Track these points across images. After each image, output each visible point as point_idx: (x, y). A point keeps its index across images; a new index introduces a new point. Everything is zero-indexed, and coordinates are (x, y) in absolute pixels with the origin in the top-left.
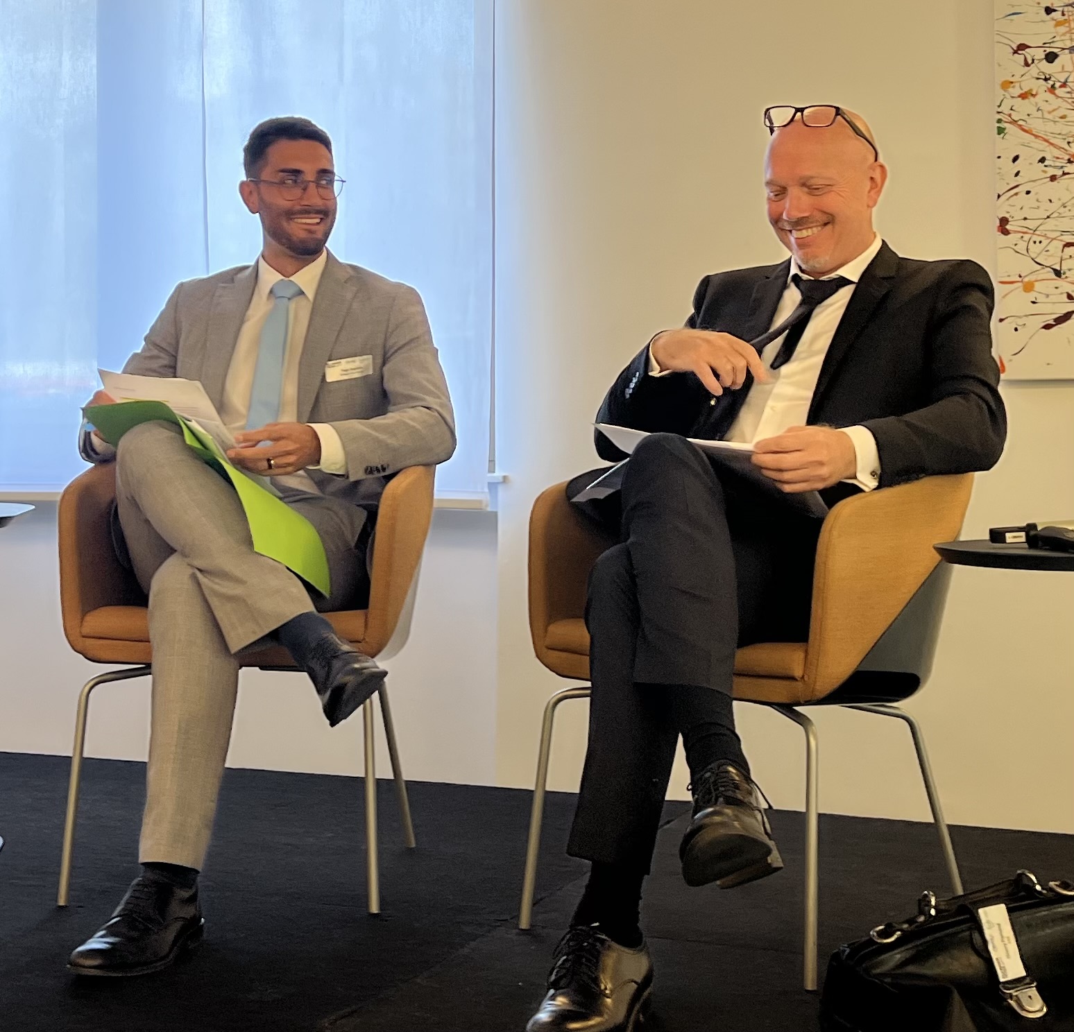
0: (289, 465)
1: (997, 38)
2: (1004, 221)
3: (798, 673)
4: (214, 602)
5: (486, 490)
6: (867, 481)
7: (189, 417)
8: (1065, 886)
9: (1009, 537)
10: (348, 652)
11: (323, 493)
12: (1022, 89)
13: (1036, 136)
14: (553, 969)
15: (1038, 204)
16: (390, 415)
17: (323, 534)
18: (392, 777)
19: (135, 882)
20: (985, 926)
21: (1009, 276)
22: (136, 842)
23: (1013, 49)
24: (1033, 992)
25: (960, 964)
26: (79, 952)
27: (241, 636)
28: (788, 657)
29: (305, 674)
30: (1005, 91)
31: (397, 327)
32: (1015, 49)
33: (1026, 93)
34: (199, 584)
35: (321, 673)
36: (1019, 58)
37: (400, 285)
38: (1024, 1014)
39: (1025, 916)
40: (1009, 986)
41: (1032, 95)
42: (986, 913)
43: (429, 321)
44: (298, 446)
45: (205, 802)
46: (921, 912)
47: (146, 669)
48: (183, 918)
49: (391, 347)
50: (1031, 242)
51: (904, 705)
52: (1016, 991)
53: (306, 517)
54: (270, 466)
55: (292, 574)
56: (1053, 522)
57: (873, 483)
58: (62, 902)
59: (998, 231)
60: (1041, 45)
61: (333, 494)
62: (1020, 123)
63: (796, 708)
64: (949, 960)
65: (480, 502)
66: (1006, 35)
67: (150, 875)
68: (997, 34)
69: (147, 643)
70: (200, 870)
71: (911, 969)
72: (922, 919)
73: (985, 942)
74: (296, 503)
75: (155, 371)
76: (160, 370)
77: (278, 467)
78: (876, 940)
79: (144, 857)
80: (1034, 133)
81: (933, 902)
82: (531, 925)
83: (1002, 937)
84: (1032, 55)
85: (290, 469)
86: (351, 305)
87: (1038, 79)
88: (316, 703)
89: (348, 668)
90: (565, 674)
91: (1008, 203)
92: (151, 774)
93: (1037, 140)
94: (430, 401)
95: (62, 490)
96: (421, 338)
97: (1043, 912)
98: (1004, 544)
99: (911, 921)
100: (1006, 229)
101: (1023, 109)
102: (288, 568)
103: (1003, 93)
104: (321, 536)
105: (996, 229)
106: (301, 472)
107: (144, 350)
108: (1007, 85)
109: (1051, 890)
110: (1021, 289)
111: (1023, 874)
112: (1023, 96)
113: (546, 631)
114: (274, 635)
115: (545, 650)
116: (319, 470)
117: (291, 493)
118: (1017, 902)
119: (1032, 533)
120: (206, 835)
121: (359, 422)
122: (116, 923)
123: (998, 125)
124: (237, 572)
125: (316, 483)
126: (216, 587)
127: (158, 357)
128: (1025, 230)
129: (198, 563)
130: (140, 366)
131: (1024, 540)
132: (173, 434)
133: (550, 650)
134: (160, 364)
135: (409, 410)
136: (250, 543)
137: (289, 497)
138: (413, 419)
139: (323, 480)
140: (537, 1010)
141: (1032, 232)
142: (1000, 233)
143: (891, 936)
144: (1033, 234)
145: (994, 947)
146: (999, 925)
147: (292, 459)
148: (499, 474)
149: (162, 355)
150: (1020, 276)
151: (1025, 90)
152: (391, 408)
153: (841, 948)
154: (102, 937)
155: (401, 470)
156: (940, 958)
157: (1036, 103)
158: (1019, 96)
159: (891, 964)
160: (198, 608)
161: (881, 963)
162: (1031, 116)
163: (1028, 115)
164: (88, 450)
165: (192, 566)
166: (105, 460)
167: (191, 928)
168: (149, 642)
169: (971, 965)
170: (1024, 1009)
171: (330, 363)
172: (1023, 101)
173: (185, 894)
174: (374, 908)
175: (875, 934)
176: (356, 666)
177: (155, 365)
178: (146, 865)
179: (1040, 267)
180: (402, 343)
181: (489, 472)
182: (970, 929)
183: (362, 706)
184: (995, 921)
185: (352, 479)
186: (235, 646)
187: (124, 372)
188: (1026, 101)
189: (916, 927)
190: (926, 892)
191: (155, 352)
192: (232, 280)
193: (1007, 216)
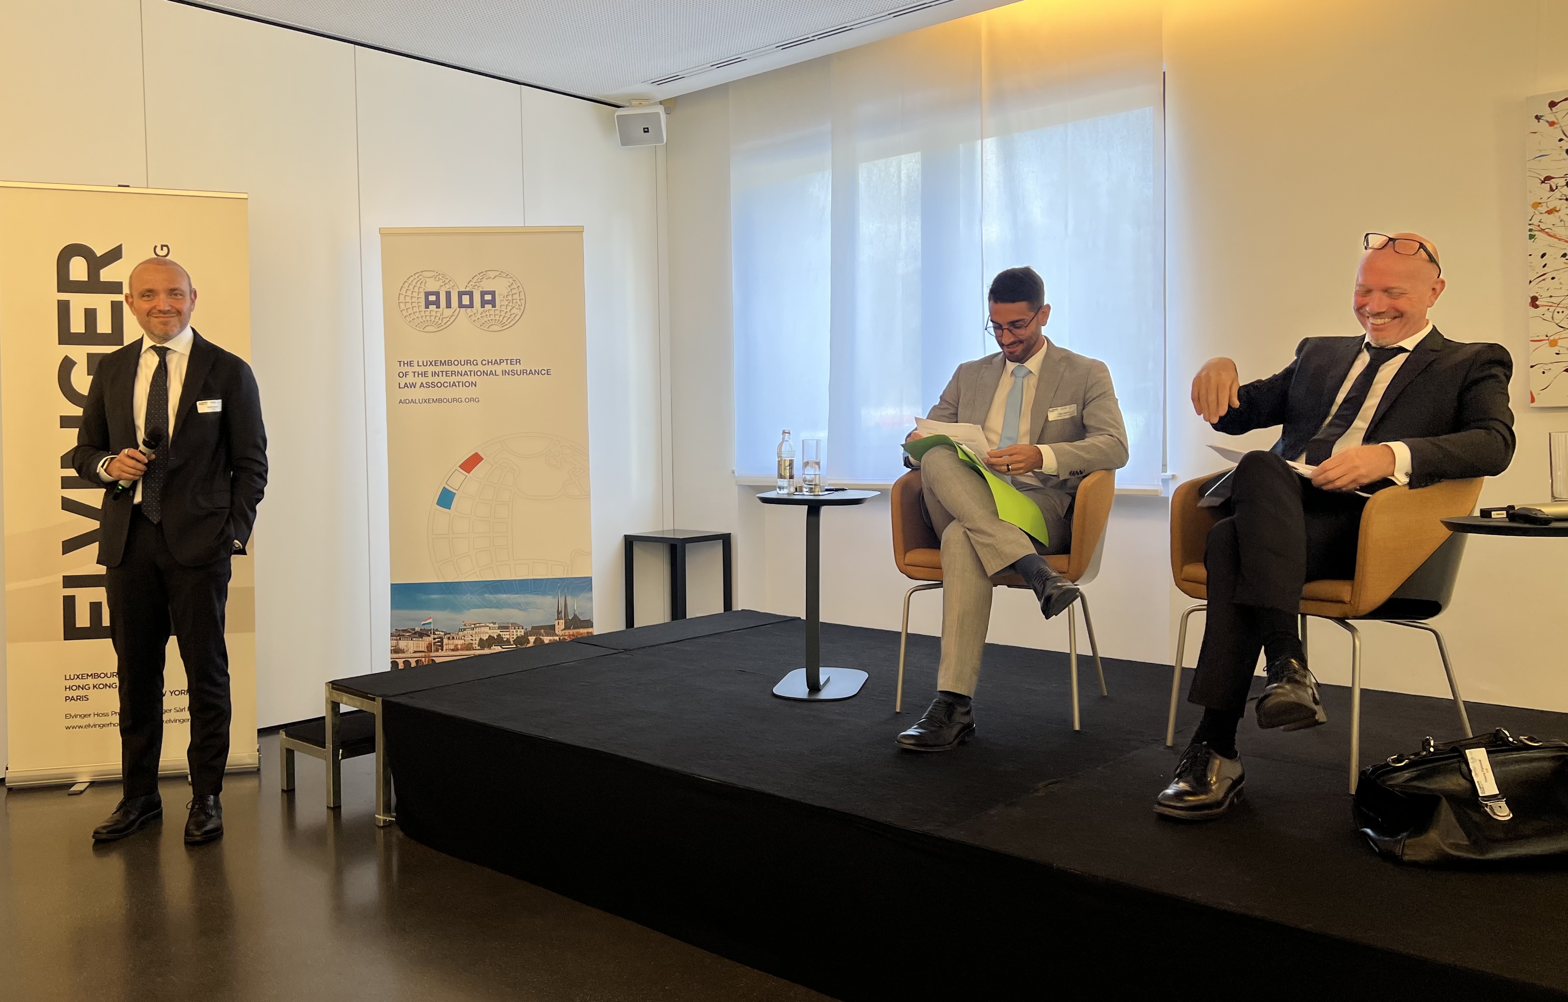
0: (1021, 468)
1: (1528, 174)
2: (1534, 299)
3: (1347, 598)
4: (978, 548)
5: (1161, 484)
6: (1401, 478)
7: (961, 442)
8: (1531, 739)
9: (1494, 514)
10: (1056, 577)
11: (1045, 486)
12: (1548, 208)
13: (1560, 239)
14: (1178, 766)
15: (1561, 286)
16: (1087, 440)
17: (1044, 510)
18: (1092, 655)
19: (935, 700)
20: (1470, 761)
21: (1538, 336)
22: (935, 679)
23: (1541, 180)
24: (1503, 804)
25: (1453, 783)
26: (904, 735)
27: (993, 567)
28: (1341, 589)
29: (1032, 590)
30: (1535, 209)
31: (1092, 387)
32: (1543, 180)
33: (1551, 210)
34: (968, 537)
35: (1040, 589)
36: (1546, 186)
37: (1094, 361)
38: (1495, 817)
39: (1501, 757)
40: (1486, 799)
41: (1556, 211)
42: (1470, 752)
43: (1113, 383)
44: (1025, 457)
45: (973, 660)
46: (1424, 750)
47: (940, 585)
48: (963, 723)
49: (1087, 400)
50: (1556, 312)
51: (1431, 622)
52: (1490, 803)
53: (1033, 500)
54: (1009, 470)
55: (1022, 531)
56: (1526, 505)
57: (1406, 480)
58: (898, 710)
59: (1530, 306)
60: (1563, 176)
61: (1051, 487)
62: (1546, 230)
63: (1347, 621)
64: (1443, 780)
65: (1157, 491)
66: (1536, 171)
67: (944, 698)
68: (1529, 171)
69: (940, 570)
70: (972, 697)
71: (1415, 783)
72: (1425, 753)
73: (1470, 771)
74: (1029, 491)
75: (946, 416)
76: (949, 416)
77: (1014, 470)
78: (1390, 764)
79: (939, 689)
80: (1557, 237)
81: (1432, 743)
82: (1174, 744)
83: (1482, 768)
84: (1556, 183)
85: (1021, 471)
86: (1063, 374)
87: (1560, 199)
88: (1038, 605)
89: (1055, 585)
90: (1192, 595)
91: (1538, 286)
92: (943, 643)
93: (1560, 242)
94: (1112, 431)
95: (894, 483)
96: (1107, 393)
97: (1515, 755)
98: (1489, 519)
99: (1416, 754)
100: (1536, 304)
101: (1549, 221)
102: (1020, 529)
103: (1534, 211)
104: (1042, 512)
105: (1528, 304)
106: (1030, 474)
107: (940, 404)
108: (1536, 205)
109: (1521, 741)
110: (1548, 345)
111: (1500, 730)
112: (1549, 212)
113: (1182, 570)
114: (1012, 566)
115: (1181, 581)
116: (1042, 472)
117: (1024, 486)
118: (1494, 748)
119: (1511, 512)
120: (975, 678)
121: (1068, 444)
122: (923, 721)
123: (1529, 233)
124: (990, 531)
125: (1040, 481)
126: (978, 539)
127: (948, 409)
128: (1551, 304)
129: (966, 525)
130: (936, 414)
131: (1505, 516)
132: (952, 452)
133: (1184, 582)
134: (948, 413)
135: (1099, 436)
136: (996, 513)
137: (1020, 487)
138: (1102, 443)
139: (1045, 479)
140: (1167, 788)
141: (1556, 305)
142: (1531, 307)
143: (1401, 762)
144: (1557, 307)
145: (1476, 774)
146: (1480, 761)
147: (1022, 465)
148: (1169, 473)
149: (950, 407)
150: (1547, 336)
151: (1551, 207)
152: (1087, 435)
153: (1367, 768)
154: (915, 728)
155: (1090, 473)
156: (1437, 779)
157: (1560, 217)
158: (1546, 212)
159: (1401, 780)
160: (967, 550)
161: (1393, 778)
162: (1555, 226)
163: (1553, 225)
164: (907, 463)
165: (964, 527)
166: (915, 469)
167: (967, 729)
168: (941, 569)
169: (1459, 785)
170: (1495, 814)
171: (1051, 409)
172: (1549, 216)
173: (964, 710)
174: (1077, 727)
175: (1390, 760)
176: (1059, 584)
177: (947, 412)
178: (940, 691)
179: (1563, 329)
180: (1095, 396)
181: (1162, 472)
182: (1459, 762)
183: (1067, 608)
184: (1478, 758)
185: (1061, 478)
186: (990, 573)
187: (927, 418)
188: (1552, 215)
189: (1419, 758)
190: (1428, 737)
191: (946, 406)
192: (991, 363)
193: (1537, 295)
